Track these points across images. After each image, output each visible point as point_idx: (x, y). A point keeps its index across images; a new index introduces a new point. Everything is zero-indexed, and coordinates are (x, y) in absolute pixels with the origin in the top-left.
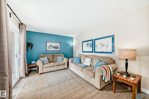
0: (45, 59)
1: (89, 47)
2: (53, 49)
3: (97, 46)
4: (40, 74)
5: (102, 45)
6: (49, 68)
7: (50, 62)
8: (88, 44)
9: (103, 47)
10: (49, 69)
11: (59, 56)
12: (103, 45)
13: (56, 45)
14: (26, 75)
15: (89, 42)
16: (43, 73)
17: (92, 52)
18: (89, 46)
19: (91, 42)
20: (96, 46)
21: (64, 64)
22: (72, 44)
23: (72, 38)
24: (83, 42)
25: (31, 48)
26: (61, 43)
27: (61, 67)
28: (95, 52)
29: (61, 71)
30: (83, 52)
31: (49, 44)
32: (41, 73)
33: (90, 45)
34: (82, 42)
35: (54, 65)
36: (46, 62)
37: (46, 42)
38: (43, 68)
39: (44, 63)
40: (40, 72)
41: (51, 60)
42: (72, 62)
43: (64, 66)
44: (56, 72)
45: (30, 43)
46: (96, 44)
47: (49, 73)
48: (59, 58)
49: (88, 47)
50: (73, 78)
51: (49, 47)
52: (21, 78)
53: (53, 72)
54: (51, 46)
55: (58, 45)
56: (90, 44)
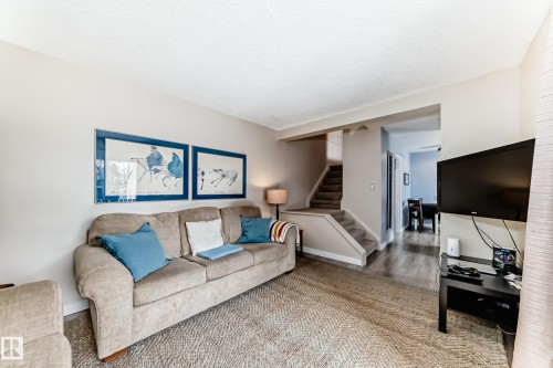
5: (221, 173)
8: (155, 159)
12: (223, 176)
15: (165, 152)
17: (184, 197)
18: (164, 168)
20: (199, 173)
28: (196, 197)
33: (170, 165)
46: (199, 166)
49: (157, 171)
56: (167, 159)
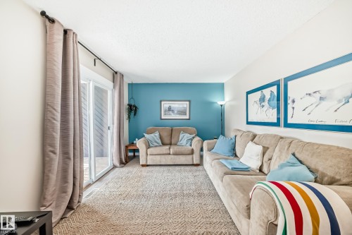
0: (155, 137)
1: (265, 109)
2: (173, 116)
3: (293, 101)
4: (143, 166)
5: (318, 95)
6: (158, 157)
7: (164, 144)
8: (262, 99)
9: (324, 103)
10: (158, 160)
11: (185, 131)
12: (321, 99)
13: (181, 106)
14: (121, 163)
15: (267, 92)
16: (148, 166)
17: (277, 124)
18: (266, 103)
19: (274, 89)
20: (289, 101)
21: (192, 152)
22: (220, 103)
23: (223, 84)
24: (248, 93)
25: (135, 114)
26: (192, 103)
27: (182, 159)
28: (287, 125)
29: (182, 168)
30: (248, 123)
31: (165, 105)
32: (144, 163)
33: (269, 101)
34: (245, 94)
35: (168, 152)
36: (156, 144)
37: (161, 101)
38: (147, 154)
39: (151, 145)
40: (142, 161)
41: (167, 140)
42: (210, 150)
43: (191, 156)
44: (171, 168)
45: (133, 104)
47: (157, 168)
48: (184, 138)
49: (263, 106)
50: (200, 195)
51: (165, 111)
52: (115, 167)
53: (166, 168)
54: (170, 109)
55: (185, 106)
56: (268, 97)
